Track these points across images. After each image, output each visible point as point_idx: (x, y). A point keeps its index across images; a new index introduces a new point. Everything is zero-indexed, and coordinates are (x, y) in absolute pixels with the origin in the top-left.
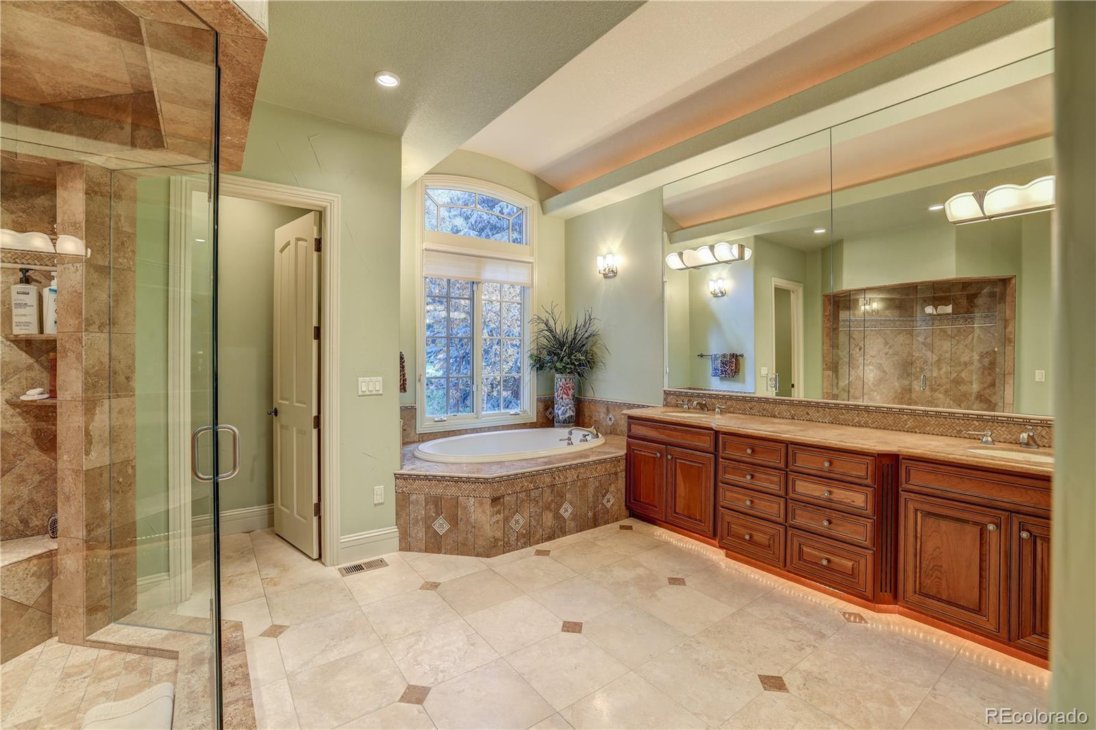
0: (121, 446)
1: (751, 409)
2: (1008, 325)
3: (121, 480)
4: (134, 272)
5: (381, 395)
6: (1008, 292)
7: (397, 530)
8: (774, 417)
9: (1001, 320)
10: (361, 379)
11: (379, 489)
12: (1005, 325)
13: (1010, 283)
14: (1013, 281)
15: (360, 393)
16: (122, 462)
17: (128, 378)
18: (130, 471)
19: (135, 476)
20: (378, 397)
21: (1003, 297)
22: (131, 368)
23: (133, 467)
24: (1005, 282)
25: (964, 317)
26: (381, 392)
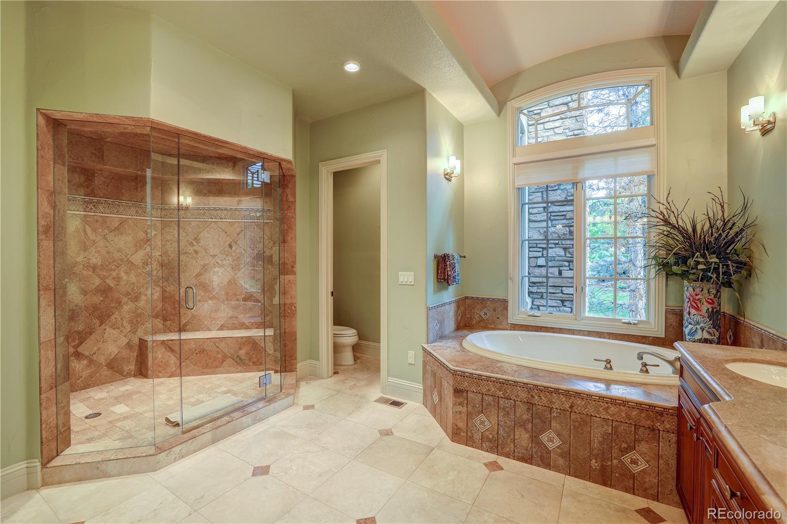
0: (289, 297)
3: (289, 311)
4: (295, 218)
5: (413, 285)
7: (422, 388)
10: (400, 273)
11: (411, 353)
15: (400, 283)
16: (289, 304)
17: (292, 267)
18: (293, 308)
19: (296, 311)
20: (410, 286)
22: (294, 262)
23: (295, 307)
26: (413, 283)
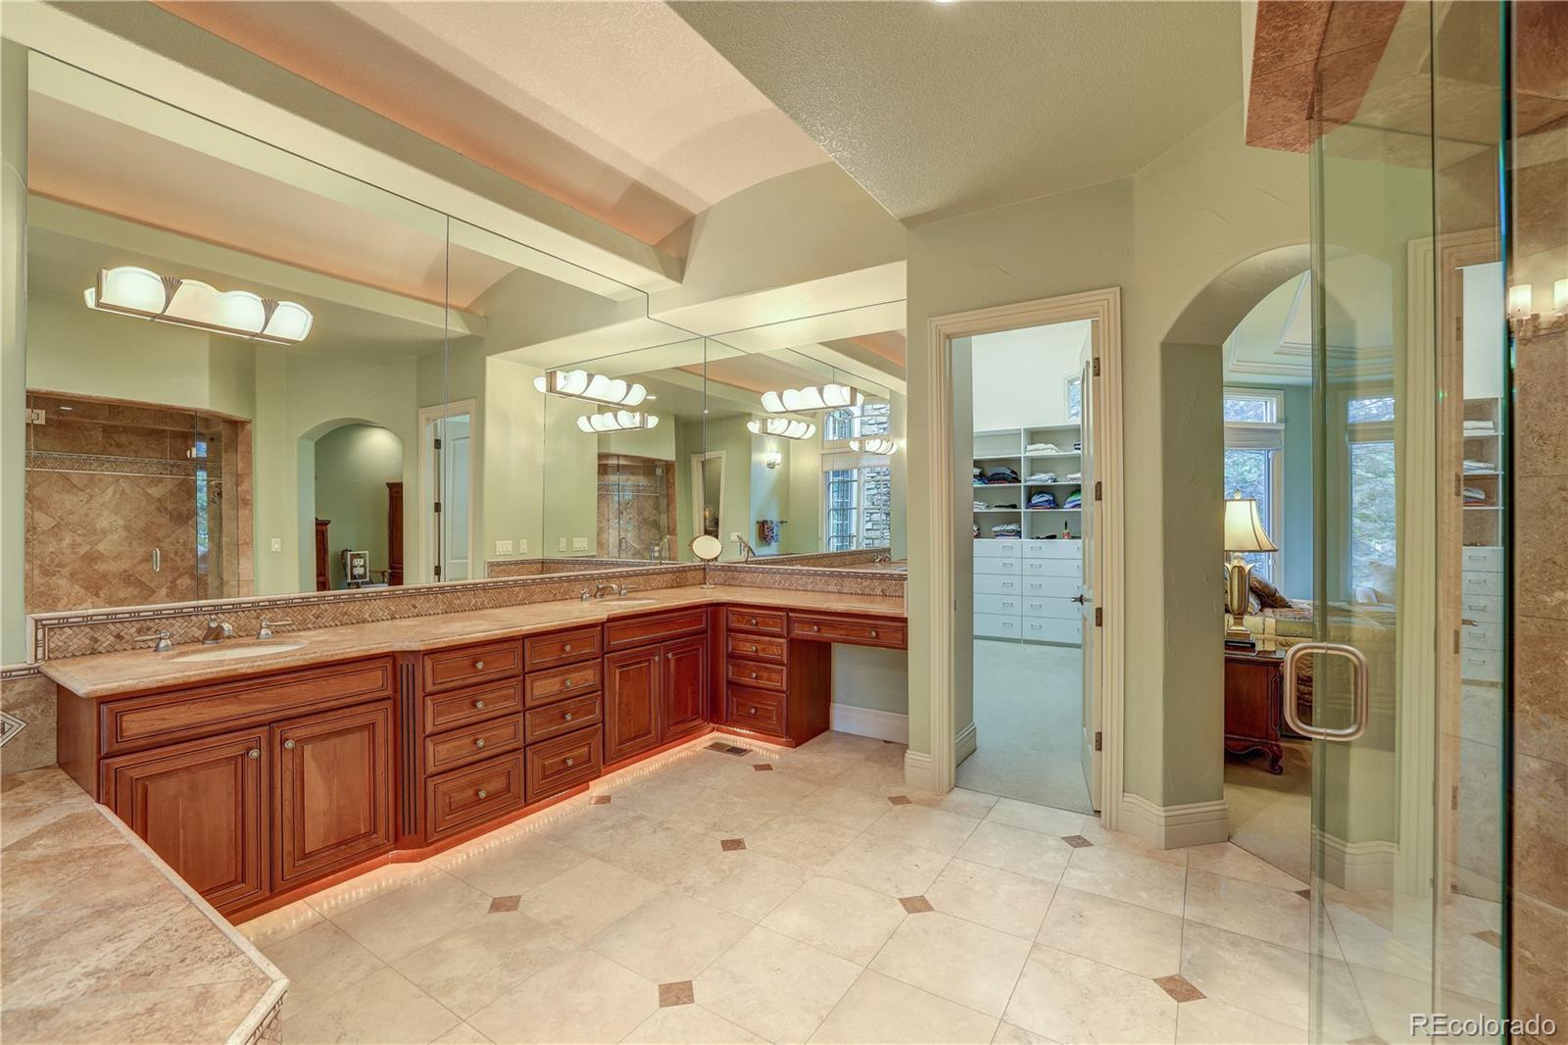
1: (318, 617)
2: (242, 482)
6: (240, 438)
8: (363, 622)
9: (231, 473)
12: (237, 481)
13: (243, 429)
14: (248, 427)
21: (233, 445)
24: (236, 425)
25: (97, 459)
